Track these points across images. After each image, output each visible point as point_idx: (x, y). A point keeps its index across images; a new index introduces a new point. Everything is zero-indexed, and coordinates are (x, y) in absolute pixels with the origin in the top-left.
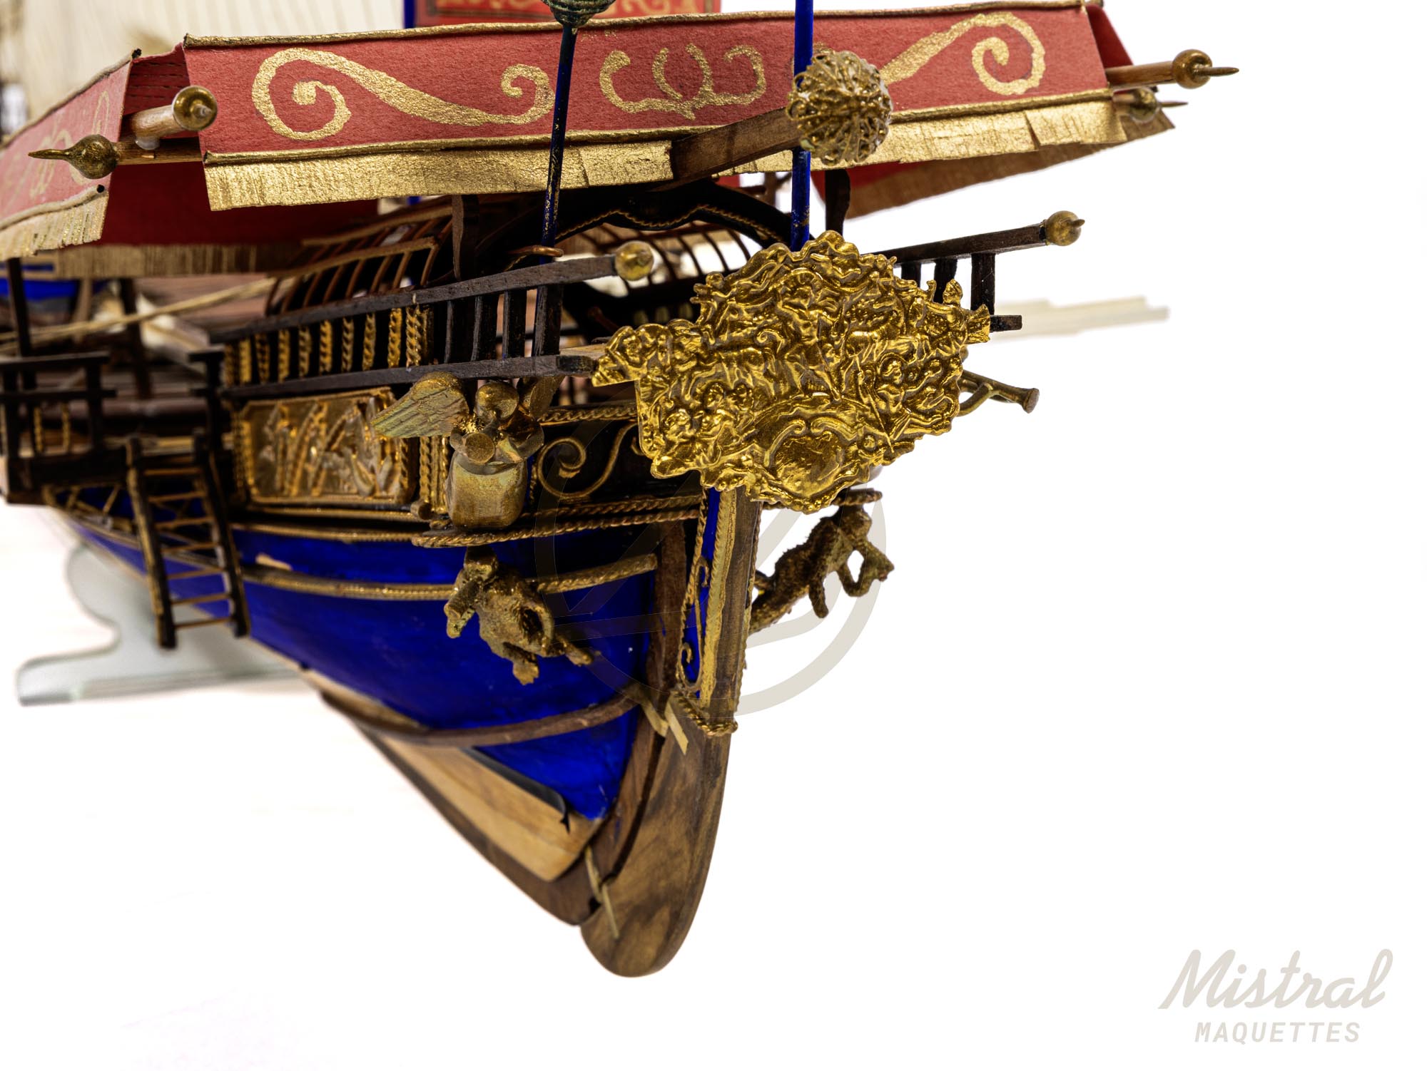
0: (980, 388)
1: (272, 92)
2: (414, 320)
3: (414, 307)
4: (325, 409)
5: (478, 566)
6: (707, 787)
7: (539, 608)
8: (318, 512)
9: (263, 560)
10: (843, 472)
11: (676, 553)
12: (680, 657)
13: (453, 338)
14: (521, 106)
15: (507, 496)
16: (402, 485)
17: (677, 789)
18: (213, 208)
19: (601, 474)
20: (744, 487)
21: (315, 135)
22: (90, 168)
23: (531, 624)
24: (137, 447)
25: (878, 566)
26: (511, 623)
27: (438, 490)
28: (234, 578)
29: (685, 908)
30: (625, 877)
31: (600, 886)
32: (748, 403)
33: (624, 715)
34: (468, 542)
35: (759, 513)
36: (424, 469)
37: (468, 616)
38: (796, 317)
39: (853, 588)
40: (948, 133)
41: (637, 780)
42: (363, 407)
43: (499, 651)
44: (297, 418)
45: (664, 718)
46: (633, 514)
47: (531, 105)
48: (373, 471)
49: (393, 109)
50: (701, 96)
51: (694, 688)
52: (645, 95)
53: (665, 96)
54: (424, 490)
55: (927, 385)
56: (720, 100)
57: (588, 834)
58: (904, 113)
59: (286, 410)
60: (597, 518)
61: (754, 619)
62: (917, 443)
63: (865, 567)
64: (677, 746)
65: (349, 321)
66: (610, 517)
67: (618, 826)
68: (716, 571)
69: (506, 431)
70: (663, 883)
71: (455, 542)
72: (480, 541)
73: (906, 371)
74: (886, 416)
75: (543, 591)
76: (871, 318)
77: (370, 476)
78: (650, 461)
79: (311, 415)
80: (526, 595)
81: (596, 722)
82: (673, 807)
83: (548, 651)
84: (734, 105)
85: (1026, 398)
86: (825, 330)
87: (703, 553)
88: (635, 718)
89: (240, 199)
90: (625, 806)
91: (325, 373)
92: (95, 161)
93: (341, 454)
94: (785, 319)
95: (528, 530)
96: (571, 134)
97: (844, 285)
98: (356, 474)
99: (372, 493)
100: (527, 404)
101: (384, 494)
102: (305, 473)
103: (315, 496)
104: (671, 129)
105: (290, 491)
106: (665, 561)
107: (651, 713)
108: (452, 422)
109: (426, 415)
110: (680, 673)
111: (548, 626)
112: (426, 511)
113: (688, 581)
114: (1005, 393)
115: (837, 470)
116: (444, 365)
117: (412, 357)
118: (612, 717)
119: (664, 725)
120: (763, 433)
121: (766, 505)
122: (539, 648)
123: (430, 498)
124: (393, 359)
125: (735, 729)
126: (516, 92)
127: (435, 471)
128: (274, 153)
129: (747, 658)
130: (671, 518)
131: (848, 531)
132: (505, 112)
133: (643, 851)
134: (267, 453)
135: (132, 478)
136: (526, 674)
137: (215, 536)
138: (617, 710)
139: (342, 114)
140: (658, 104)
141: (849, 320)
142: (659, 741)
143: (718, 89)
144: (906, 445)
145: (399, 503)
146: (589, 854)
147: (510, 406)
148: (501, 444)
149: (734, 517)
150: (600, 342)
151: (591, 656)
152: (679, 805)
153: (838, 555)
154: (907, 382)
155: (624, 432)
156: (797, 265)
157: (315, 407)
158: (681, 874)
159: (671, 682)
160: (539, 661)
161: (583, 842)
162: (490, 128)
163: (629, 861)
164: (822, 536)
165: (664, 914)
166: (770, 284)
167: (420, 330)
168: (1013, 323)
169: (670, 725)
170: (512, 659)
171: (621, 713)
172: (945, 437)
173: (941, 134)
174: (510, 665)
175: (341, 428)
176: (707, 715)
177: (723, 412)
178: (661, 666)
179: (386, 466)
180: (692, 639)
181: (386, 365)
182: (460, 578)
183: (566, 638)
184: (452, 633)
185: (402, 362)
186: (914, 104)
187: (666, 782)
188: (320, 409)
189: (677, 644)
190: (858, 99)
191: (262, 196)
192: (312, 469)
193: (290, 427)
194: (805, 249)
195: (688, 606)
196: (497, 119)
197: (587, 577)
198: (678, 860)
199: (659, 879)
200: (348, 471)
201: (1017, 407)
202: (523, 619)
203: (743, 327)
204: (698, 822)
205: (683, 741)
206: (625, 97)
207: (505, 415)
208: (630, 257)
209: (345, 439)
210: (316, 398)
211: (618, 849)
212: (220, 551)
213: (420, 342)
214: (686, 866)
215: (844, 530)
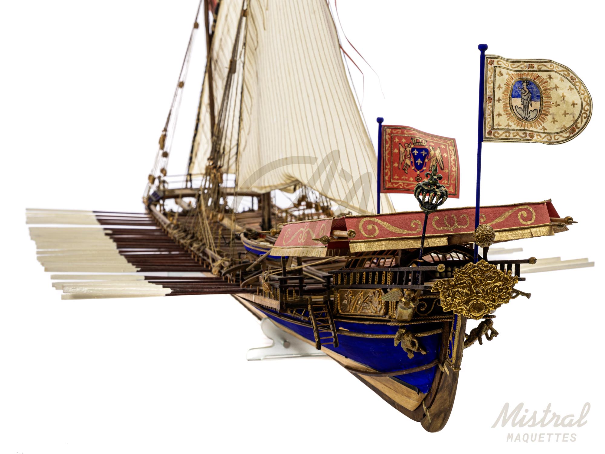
0: (518, 293)
1: (363, 227)
2: (389, 274)
3: (389, 272)
4: (363, 292)
5: (402, 330)
6: (453, 382)
7: (415, 340)
8: (359, 317)
9: (340, 328)
10: (485, 311)
11: (447, 328)
12: (448, 352)
13: (399, 279)
14: (415, 229)
15: (410, 314)
16: (384, 311)
17: (446, 384)
18: (351, 252)
19: (430, 310)
20: (463, 314)
21: (372, 236)
22: (324, 243)
23: (413, 344)
24: (311, 299)
25: (495, 333)
26: (409, 344)
27: (393, 313)
28: (335, 333)
29: (448, 413)
30: (433, 407)
31: (426, 410)
32: (464, 296)
33: (434, 367)
34: (400, 324)
35: (466, 320)
36: (390, 308)
37: (399, 341)
38: (475, 278)
39: (489, 338)
40: (512, 234)
41: (436, 383)
42: (374, 293)
43: (405, 350)
44: (354, 294)
45: (443, 367)
46: (437, 319)
47: (417, 229)
48: (376, 308)
49: (388, 230)
50: (455, 226)
51: (451, 360)
52: (442, 226)
53: (447, 226)
54: (390, 313)
55: (504, 293)
56: (459, 227)
57: (424, 397)
58: (501, 229)
59: (351, 292)
60: (429, 320)
61: (465, 345)
62: (501, 305)
63: (492, 333)
64: (446, 374)
65: (371, 272)
66: (432, 320)
67: (431, 395)
68: (456, 333)
69: (411, 300)
70: (442, 407)
71: (398, 324)
72: (403, 324)
73: (499, 289)
74: (494, 299)
75: (416, 337)
76: (491, 278)
77: (375, 309)
78: (443, 308)
79: (359, 293)
80: (412, 337)
81: (427, 368)
82: (445, 388)
83: (417, 350)
84: (462, 228)
85: (528, 295)
86: (481, 281)
87: (454, 328)
88: (436, 368)
89: (357, 250)
90: (433, 390)
91: (363, 284)
92: (326, 241)
93: (367, 303)
94: (472, 278)
95: (414, 322)
96: (426, 235)
97: (485, 271)
98: (372, 308)
99: (376, 313)
100: (416, 295)
101: (379, 313)
102: (356, 307)
103: (358, 313)
104: (448, 234)
105: (351, 311)
106: (444, 331)
107: (440, 366)
108: (399, 298)
109: (393, 297)
110: (448, 356)
111: (417, 345)
112: (390, 317)
113: (450, 335)
114: (523, 294)
115: (483, 311)
116: (396, 285)
117: (388, 283)
118: (431, 367)
119: (443, 369)
120: (467, 303)
121: (468, 318)
122: (415, 350)
123: (391, 314)
124: (383, 282)
125: (460, 370)
126: (414, 226)
127: (393, 308)
128: (363, 240)
129: (463, 354)
130: (446, 320)
131: (488, 325)
132: (412, 230)
133: (437, 400)
134: (345, 302)
135: (309, 307)
136: (411, 356)
137: (330, 322)
138: (432, 365)
139: (377, 232)
140: (445, 228)
141: (486, 278)
142: (442, 373)
143: (459, 224)
144: (499, 306)
145: (383, 315)
146: (424, 402)
147: (412, 296)
148: (410, 303)
149: (461, 321)
150: (431, 281)
151: (426, 352)
152: (447, 387)
153: (485, 330)
154: (499, 292)
155: (435, 300)
156: (475, 267)
157: (360, 292)
158: (447, 404)
159: (445, 358)
160: (414, 353)
161: (422, 399)
162: (408, 234)
163: (434, 403)
164: (481, 325)
165: (443, 415)
166: (469, 271)
167: (391, 277)
168: (524, 279)
169: (445, 369)
170: (408, 352)
171: (433, 366)
172: (508, 304)
173: (510, 234)
174: (407, 354)
175: (367, 297)
176: (454, 366)
177: (459, 298)
178: (443, 355)
179: (380, 306)
180: (450, 348)
181: (381, 284)
182: (397, 333)
183: (421, 348)
184: (396, 345)
185: (386, 283)
186: (504, 227)
187: (443, 383)
188: (362, 292)
189: (447, 350)
190: (488, 234)
191: (361, 249)
192: (358, 306)
193: (352, 296)
194: (477, 263)
195: (450, 341)
196: (410, 232)
197: (427, 333)
198: (446, 401)
199: (442, 406)
200: (369, 307)
201: (526, 297)
202: (411, 343)
203: (464, 280)
204: (451, 391)
205: (448, 372)
206: (438, 227)
207: (411, 297)
208: (441, 267)
209: (368, 300)
210: (361, 290)
211: (431, 400)
212: (331, 326)
213: (391, 280)
214: (448, 403)
215: (487, 324)
